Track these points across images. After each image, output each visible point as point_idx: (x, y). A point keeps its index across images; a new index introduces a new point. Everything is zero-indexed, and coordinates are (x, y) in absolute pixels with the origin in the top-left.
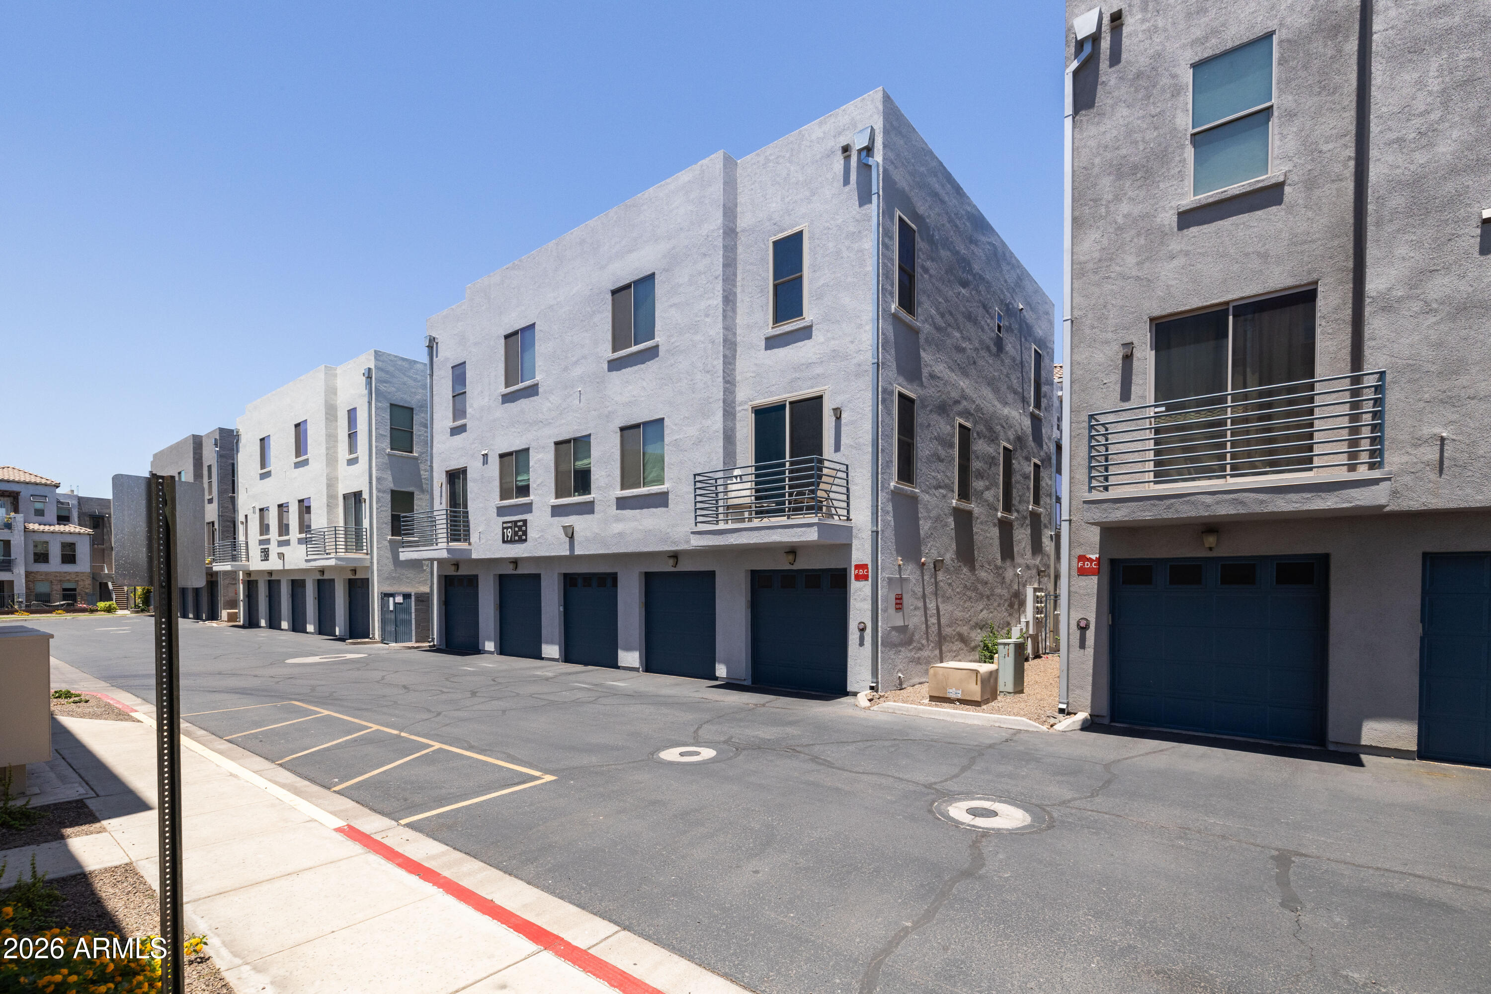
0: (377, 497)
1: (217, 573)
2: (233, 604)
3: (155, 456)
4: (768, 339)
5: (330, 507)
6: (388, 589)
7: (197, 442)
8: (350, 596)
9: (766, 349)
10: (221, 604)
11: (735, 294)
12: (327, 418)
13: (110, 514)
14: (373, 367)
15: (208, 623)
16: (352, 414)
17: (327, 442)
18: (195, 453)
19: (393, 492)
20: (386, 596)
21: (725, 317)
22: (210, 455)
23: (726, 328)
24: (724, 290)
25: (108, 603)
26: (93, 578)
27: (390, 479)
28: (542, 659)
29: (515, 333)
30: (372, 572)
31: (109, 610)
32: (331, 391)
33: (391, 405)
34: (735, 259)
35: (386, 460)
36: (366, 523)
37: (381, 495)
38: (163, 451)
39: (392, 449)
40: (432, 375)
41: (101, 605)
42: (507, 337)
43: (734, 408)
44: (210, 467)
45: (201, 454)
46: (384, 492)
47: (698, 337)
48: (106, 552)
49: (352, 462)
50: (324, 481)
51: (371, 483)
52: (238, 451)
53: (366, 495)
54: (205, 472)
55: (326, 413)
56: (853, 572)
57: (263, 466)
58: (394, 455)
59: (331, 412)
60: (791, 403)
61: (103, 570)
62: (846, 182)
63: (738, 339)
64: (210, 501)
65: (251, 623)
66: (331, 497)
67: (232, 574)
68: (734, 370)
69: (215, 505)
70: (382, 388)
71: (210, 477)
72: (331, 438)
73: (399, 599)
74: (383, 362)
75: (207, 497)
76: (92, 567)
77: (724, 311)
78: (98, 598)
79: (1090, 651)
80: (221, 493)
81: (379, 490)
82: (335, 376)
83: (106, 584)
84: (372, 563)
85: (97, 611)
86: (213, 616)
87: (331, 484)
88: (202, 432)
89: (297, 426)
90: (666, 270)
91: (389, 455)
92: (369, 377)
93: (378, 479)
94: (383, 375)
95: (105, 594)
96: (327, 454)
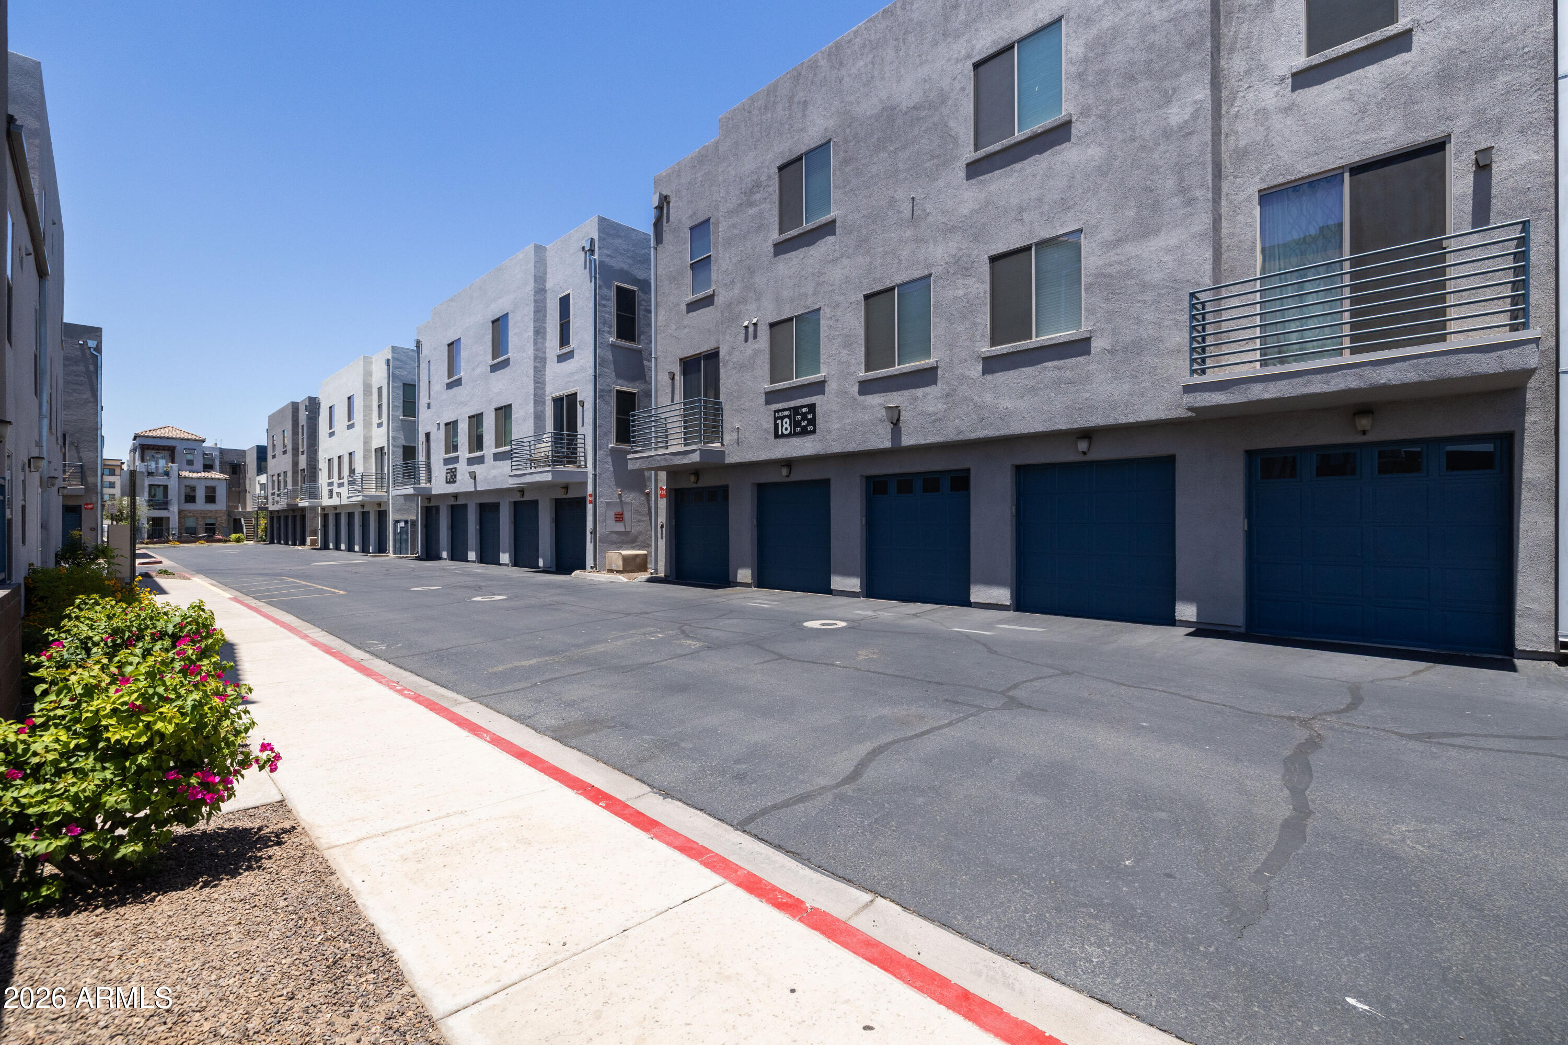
0: (393, 451)
1: (303, 509)
2: (314, 533)
3: (270, 417)
4: (559, 356)
5: (366, 458)
6: (398, 517)
7: (295, 407)
8: (379, 523)
9: (558, 362)
10: (307, 533)
11: (545, 328)
12: (364, 394)
13: (245, 463)
14: (390, 358)
15: (299, 548)
16: (380, 389)
17: (364, 411)
18: (293, 416)
19: (404, 447)
20: (397, 522)
21: (535, 343)
22: (303, 415)
23: (536, 350)
24: (534, 327)
25: (238, 535)
26: (229, 515)
27: (403, 437)
28: (468, 561)
29: (497, 320)
30: (389, 505)
31: (238, 540)
32: (368, 374)
33: (404, 384)
34: (545, 307)
35: (400, 424)
36: (386, 471)
37: (395, 449)
38: (274, 414)
39: (404, 416)
40: (418, 367)
41: (233, 536)
42: (493, 322)
43: (544, 398)
44: (303, 426)
45: (298, 416)
46: (398, 447)
47: (524, 355)
48: (241, 494)
49: (380, 425)
50: (362, 439)
51: (388, 441)
52: (319, 415)
53: (386, 450)
54: (300, 431)
55: (364, 390)
56: (588, 498)
57: (331, 428)
58: (406, 420)
59: (367, 388)
60: (566, 396)
61: (238, 509)
62: (585, 268)
63: (547, 355)
64: (303, 453)
65: (325, 547)
66: (367, 451)
67: (313, 508)
68: (545, 375)
69: (305, 456)
70: (397, 372)
71: (303, 435)
72: (367, 407)
73: (402, 524)
74: (398, 353)
75: (301, 450)
76: (228, 506)
77: (535, 339)
78: (232, 530)
79: (664, 540)
80: (308, 447)
81: (394, 446)
82: (371, 363)
83: (240, 520)
84: (388, 499)
85: (230, 541)
86: (303, 543)
87: (367, 441)
88: (298, 400)
89: (349, 398)
90: (512, 312)
91: (402, 420)
92: (388, 365)
93: (393, 438)
94: (398, 363)
95: (237, 528)
96: (364, 420)
